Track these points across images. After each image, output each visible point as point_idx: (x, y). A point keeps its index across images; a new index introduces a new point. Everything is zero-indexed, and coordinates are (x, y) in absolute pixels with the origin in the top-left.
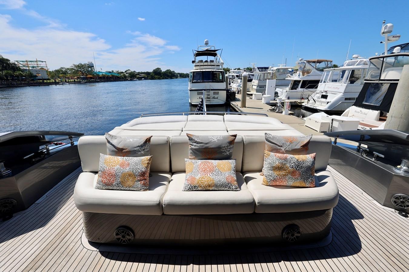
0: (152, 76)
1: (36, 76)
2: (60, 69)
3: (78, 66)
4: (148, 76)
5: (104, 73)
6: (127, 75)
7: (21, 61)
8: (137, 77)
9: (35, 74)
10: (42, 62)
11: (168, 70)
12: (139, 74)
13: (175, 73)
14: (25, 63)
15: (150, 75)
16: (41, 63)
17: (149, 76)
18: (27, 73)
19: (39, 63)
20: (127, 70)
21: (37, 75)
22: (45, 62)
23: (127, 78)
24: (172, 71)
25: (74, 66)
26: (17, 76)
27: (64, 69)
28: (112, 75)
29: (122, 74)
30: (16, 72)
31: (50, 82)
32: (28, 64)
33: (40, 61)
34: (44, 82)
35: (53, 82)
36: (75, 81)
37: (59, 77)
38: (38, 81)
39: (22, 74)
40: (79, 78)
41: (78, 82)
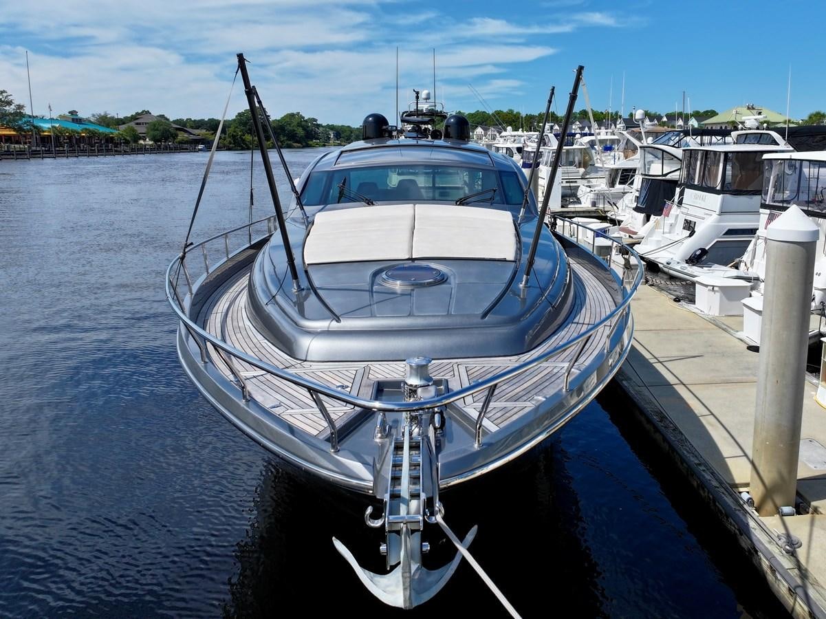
6: (141, 130)
8: (180, 137)
12: (182, 125)
13: (318, 126)
20: (137, 114)
23: (142, 141)
24: (306, 118)
28: (87, 131)
29: (123, 127)
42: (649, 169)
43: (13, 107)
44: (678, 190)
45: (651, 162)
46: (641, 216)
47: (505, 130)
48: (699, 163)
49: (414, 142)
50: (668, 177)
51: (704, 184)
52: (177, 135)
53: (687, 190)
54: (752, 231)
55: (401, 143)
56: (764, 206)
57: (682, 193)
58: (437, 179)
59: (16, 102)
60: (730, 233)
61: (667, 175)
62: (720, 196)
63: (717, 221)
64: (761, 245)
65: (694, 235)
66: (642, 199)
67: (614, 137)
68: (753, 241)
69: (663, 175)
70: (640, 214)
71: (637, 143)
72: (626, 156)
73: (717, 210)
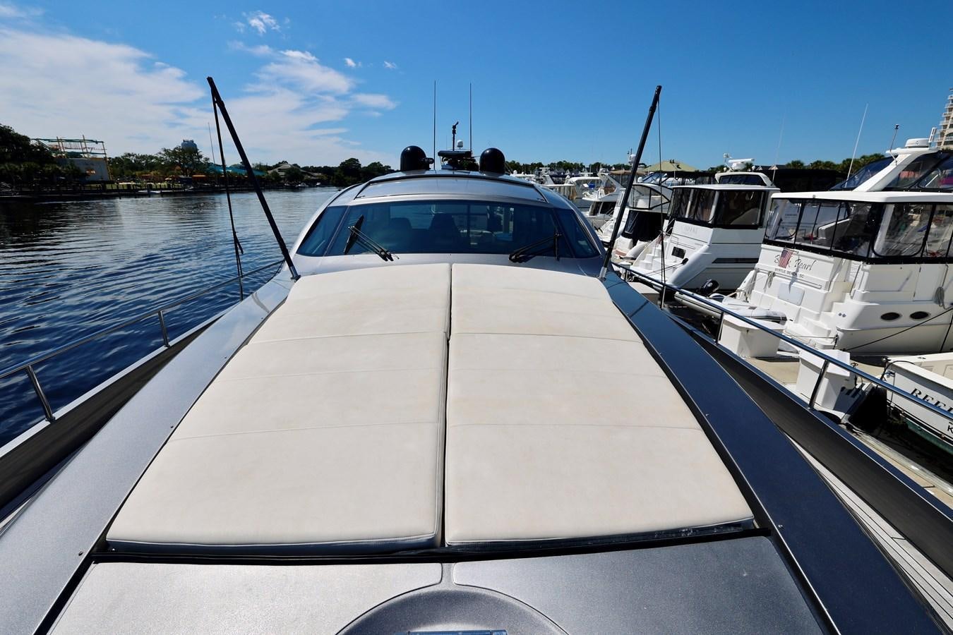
0: (338, 177)
1: (86, 174)
3: (174, 152)
4: (329, 178)
5: (229, 168)
6: (282, 174)
7: (45, 140)
8: (305, 178)
9: (83, 169)
10: (97, 142)
11: (374, 164)
12: (308, 170)
14: (54, 143)
15: (333, 175)
16: (93, 144)
17: (332, 177)
18: (68, 167)
19: (89, 145)
20: (280, 163)
21: (87, 172)
22: (102, 142)
23: (282, 181)
24: (384, 166)
25: (163, 153)
26: (49, 175)
27: (134, 158)
29: (270, 172)
30: (46, 165)
31: (118, 190)
32: (61, 146)
33: (92, 141)
34: (104, 189)
35: (123, 190)
36: (169, 188)
37: (134, 178)
38: (92, 185)
39: (60, 171)
40: (175, 180)
41: (175, 189)
42: (636, 204)
43: (202, 159)
44: (666, 223)
45: (639, 198)
46: (629, 240)
47: (512, 173)
48: (690, 202)
49: (451, 173)
50: (654, 211)
51: (696, 218)
52: (303, 177)
53: (677, 223)
54: (756, 260)
55: (438, 173)
56: (766, 242)
57: (671, 225)
59: (204, 156)
60: (718, 261)
61: (653, 208)
62: (711, 231)
63: (707, 251)
64: (763, 278)
65: (688, 262)
66: (629, 227)
67: (596, 178)
68: (752, 273)
69: (649, 209)
70: (627, 239)
71: (615, 183)
72: (606, 193)
73: (709, 241)
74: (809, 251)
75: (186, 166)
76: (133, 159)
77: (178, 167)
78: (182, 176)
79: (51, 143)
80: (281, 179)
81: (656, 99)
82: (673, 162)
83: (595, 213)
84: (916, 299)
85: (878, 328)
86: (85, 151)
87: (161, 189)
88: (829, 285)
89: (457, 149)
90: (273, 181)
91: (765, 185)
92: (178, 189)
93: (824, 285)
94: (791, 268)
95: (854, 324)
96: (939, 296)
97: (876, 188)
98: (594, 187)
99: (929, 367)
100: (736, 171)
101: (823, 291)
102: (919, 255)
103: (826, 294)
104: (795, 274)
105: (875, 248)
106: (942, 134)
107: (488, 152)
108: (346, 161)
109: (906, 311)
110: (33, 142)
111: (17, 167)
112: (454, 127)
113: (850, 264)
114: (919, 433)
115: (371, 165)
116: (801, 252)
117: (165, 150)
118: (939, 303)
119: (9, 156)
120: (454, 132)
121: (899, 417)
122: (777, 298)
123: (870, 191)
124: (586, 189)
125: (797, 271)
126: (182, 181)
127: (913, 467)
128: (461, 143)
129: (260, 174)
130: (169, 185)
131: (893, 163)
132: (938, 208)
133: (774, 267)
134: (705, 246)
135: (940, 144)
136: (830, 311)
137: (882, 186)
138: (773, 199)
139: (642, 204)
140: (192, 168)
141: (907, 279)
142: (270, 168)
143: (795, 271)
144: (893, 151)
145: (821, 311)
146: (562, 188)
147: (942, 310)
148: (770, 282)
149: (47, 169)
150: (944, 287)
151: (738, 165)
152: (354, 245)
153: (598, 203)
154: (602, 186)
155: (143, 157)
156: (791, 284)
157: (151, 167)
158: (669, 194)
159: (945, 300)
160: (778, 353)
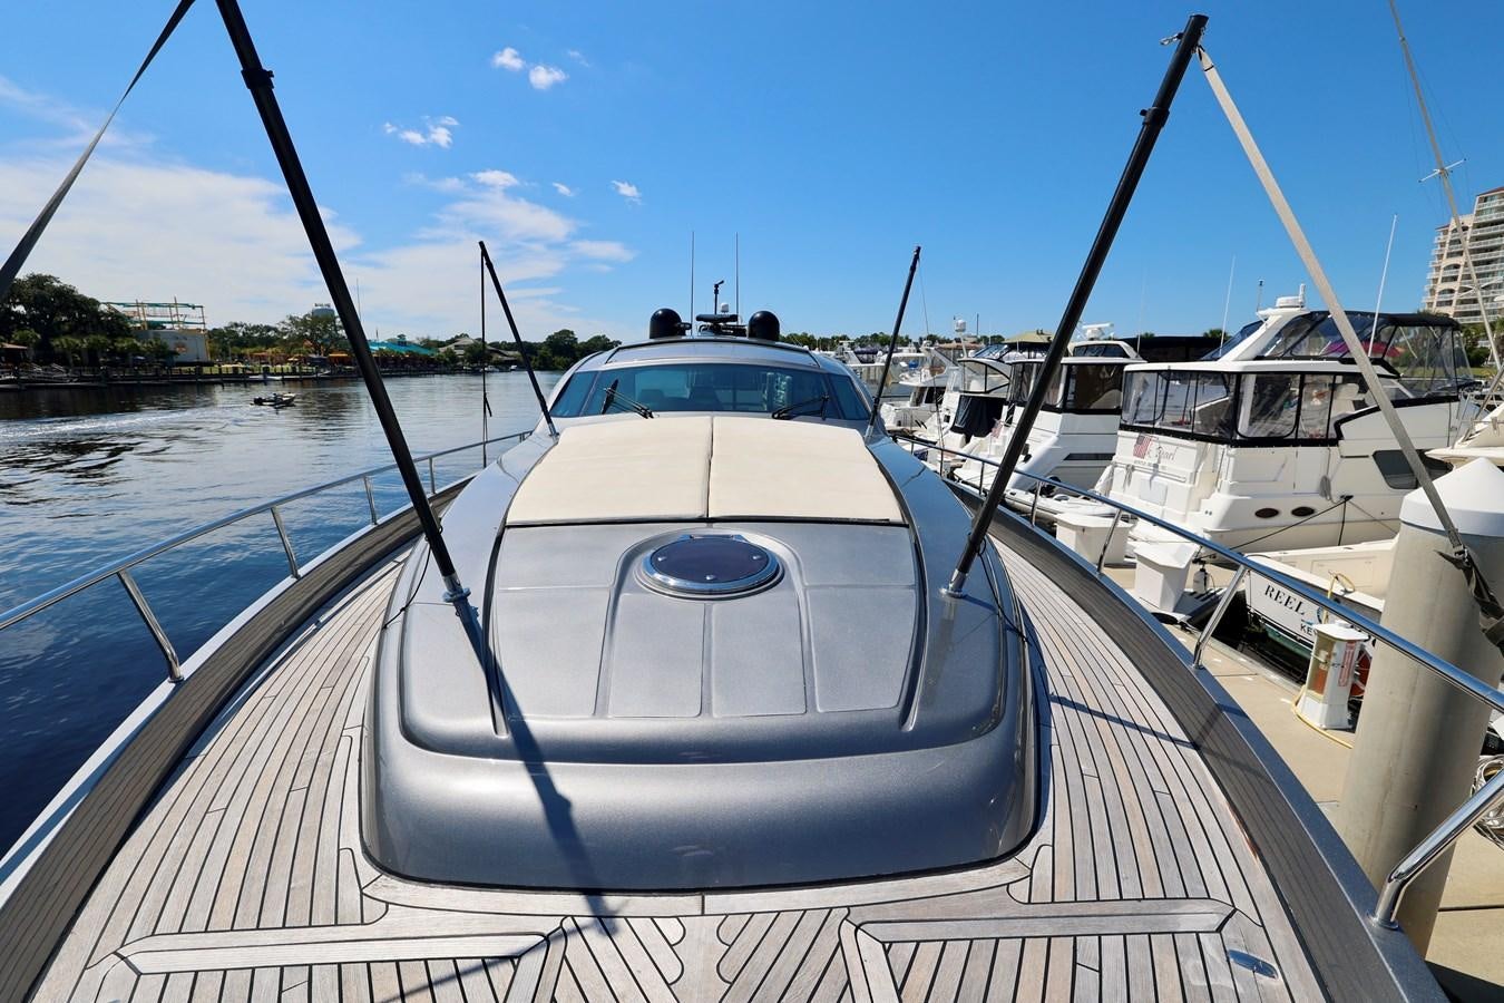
0: (543, 358)
1: (175, 353)
2: (226, 328)
3: (304, 321)
5: (383, 344)
6: (460, 352)
7: (119, 304)
8: (494, 359)
9: (171, 346)
10: (194, 307)
11: (598, 338)
12: (499, 347)
14: (132, 309)
15: (537, 354)
16: (189, 311)
17: (533, 357)
18: (151, 343)
19: (182, 311)
20: (457, 337)
21: (177, 349)
22: (202, 307)
23: (460, 363)
24: (611, 341)
25: (288, 322)
26: (123, 354)
27: (243, 329)
28: (411, 353)
29: (442, 350)
30: (120, 339)
31: (220, 375)
32: (141, 312)
33: (188, 305)
34: (199, 373)
35: (228, 375)
36: (294, 373)
37: (241, 358)
38: (183, 368)
39: (138, 348)
40: (306, 360)
41: (305, 374)
42: (968, 386)
44: (1005, 409)
45: (971, 378)
46: (960, 437)
48: (1032, 381)
49: (711, 337)
50: (992, 395)
52: (491, 357)
53: (1017, 408)
54: (1109, 457)
55: (695, 338)
56: (1124, 427)
57: (1010, 412)
58: (739, 393)
60: (1070, 457)
61: (989, 392)
62: (1060, 416)
63: (1056, 444)
64: (1120, 473)
65: (1031, 459)
66: (960, 419)
67: (919, 355)
68: (1108, 469)
69: (986, 392)
70: (957, 435)
71: (945, 360)
72: (933, 374)
73: (1057, 431)
74: (1169, 436)
75: (320, 341)
76: (240, 332)
77: (308, 343)
78: (314, 356)
79: (126, 309)
80: (458, 360)
81: (917, 258)
82: (1042, 334)
83: (918, 402)
84: (1296, 491)
85: (1253, 528)
86: (175, 319)
87: (282, 374)
88: (1194, 476)
89: (719, 313)
90: (446, 362)
91: (1127, 357)
92: (307, 373)
93: (1188, 477)
94: (1150, 459)
95: (1223, 522)
96: (1325, 487)
97: (1246, 356)
98: (915, 366)
99: (1292, 563)
100: (1092, 339)
101: (1188, 485)
102: (1293, 436)
103: (1191, 488)
104: (1156, 466)
105: (1239, 430)
106: (1432, 291)
107: (758, 315)
108: (556, 334)
109: (1286, 507)
110: (103, 308)
111: (78, 342)
112: (717, 286)
113: (1217, 448)
114: (1278, 639)
115: (592, 339)
116: (1162, 438)
117: (291, 318)
118: (1326, 496)
119: (67, 328)
120: (716, 292)
121: (1258, 624)
122: (1136, 498)
123: (1236, 360)
124: (904, 370)
125: (1159, 462)
126: (313, 362)
127: (1242, 660)
128: (727, 306)
129: (428, 353)
130: (294, 369)
131: (1264, 326)
132: (1308, 379)
133: (1131, 460)
134: (1054, 438)
135: (1430, 304)
136: (1198, 510)
137: (1253, 353)
138: (1127, 372)
139: (976, 386)
140: (329, 343)
141: (1283, 466)
142: (441, 344)
143: (1156, 462)
144: (1261, 312)
145: (1187, 510)
146: (872, 369)
147: (1330, 504)
148: (1128, 479)
149: (120, 345)
150: (1329, 476)
151: (1093, 332)
152: (610, 405)
153: (922, 389)
154: (927, 365)
155: (256, 328)
156: (1152, 478)
157: (269, 342)
158: (1008, 370)
159: (1332, 492)
160: (1126, 559)
